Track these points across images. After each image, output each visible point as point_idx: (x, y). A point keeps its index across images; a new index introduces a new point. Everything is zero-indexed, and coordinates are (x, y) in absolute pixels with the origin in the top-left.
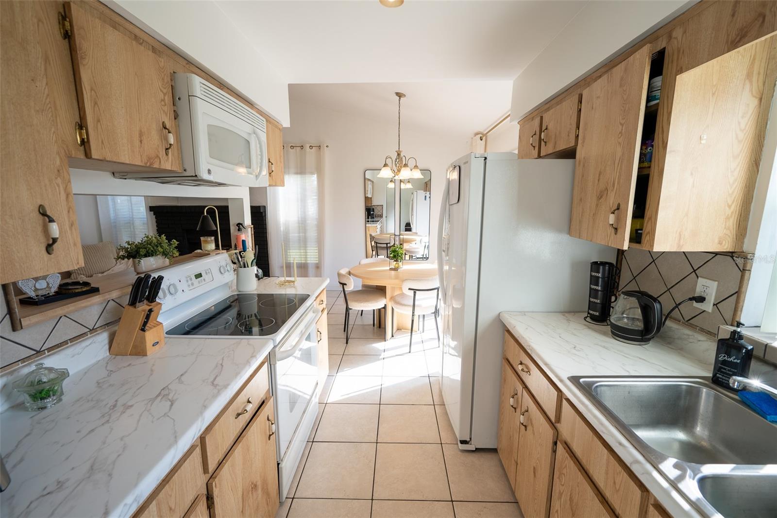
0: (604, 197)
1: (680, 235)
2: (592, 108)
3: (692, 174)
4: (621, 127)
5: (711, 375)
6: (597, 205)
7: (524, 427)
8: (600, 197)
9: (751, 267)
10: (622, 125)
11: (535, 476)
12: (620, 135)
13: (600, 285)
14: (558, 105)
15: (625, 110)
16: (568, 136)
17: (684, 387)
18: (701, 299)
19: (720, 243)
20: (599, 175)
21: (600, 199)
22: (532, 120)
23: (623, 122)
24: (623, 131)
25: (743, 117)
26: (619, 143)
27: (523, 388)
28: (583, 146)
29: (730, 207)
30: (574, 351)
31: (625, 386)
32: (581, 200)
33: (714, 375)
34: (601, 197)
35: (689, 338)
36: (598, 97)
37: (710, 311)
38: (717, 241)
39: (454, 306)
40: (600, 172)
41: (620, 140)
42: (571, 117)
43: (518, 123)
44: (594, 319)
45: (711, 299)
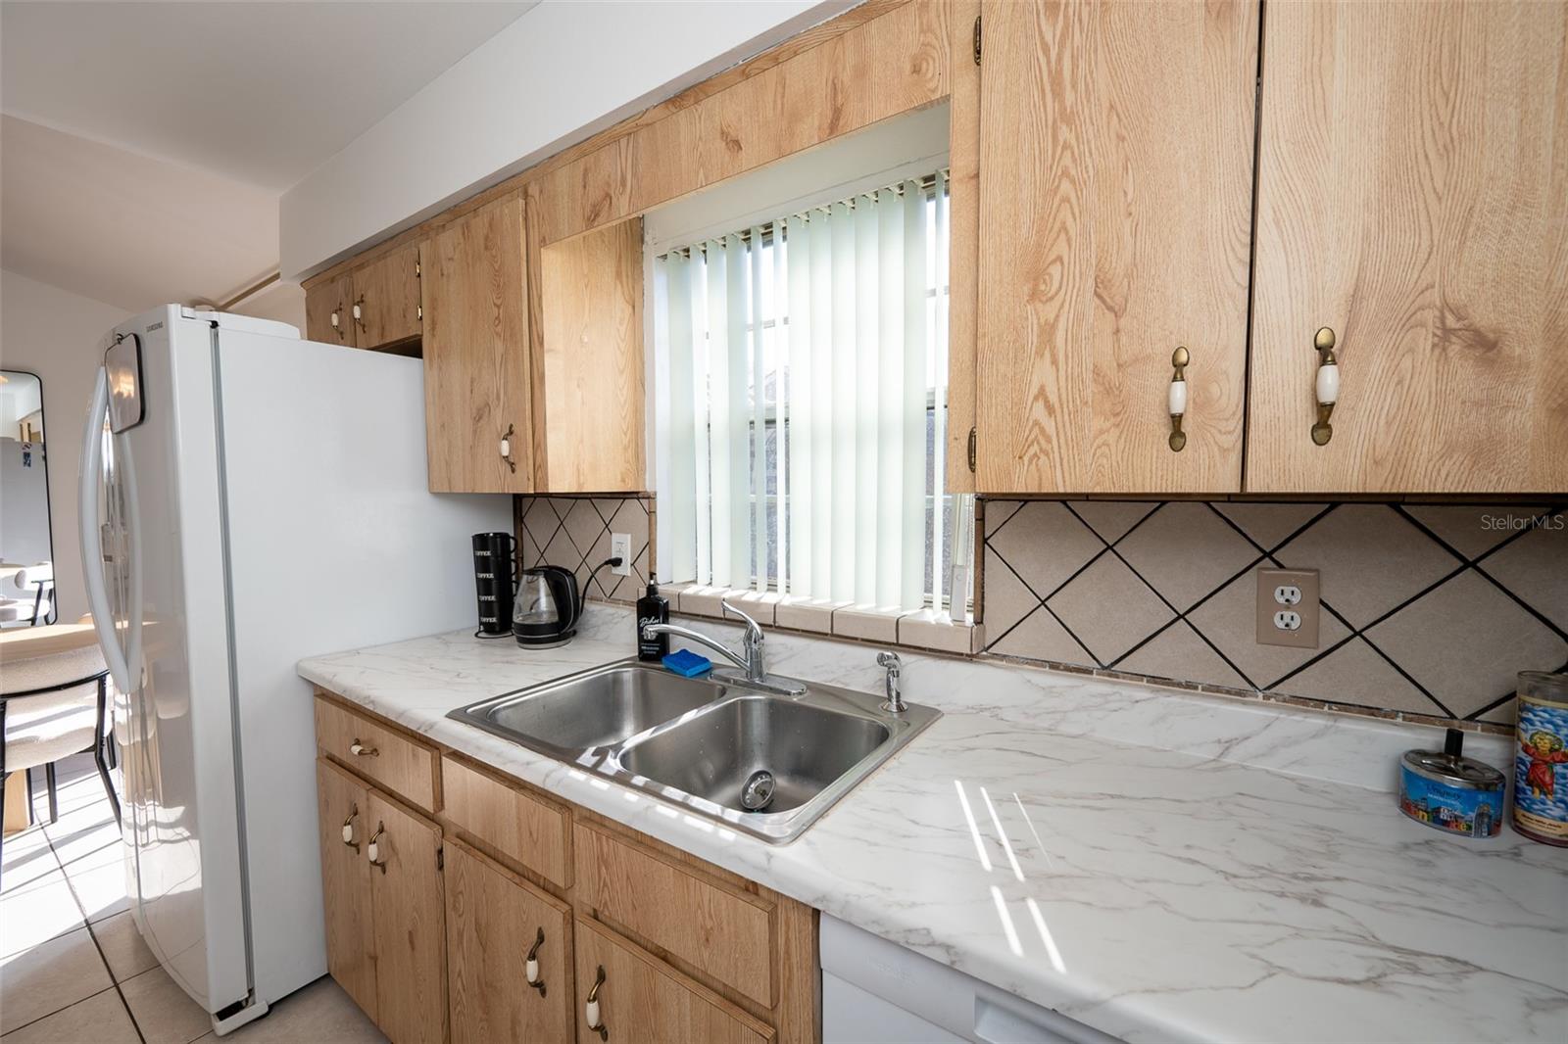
0: (485, 418)
1: (578, 470)
2: (442, 275)
3: (578, 386)
4: (496, 310)
5: (637, 654)
6: (475, 432)
7: (379, 869)
8: (478, 418)
9: (656, 508)
10: (498, 307)
11: (413, 948)
12: (497, 322)
13: (492, 570)
14: (379, 261)
15: (499, 286)
16: (404, 316)
17: (610, 676)
18: (617, 562)
19: (623, 481)
20: (472, 382)
21: (478, 421)
22: (332, 281)
23: (498, 302)
24: (501, 316)
25: (621, 324)
26: (497, 334)
27: (368, 790)
28: (433, 335)
29: (625, 434)
30: (458, 680)
31: (537, 699)
32: (443, 426)
33: (641, 651)
34: (480, 418)
35: (614, 619)
36: (451, 259)
37: (629, 574)
38: (619, 478)
39: (161, 716)
40: (472, 378)
41: (499, 329)
42: (405, 285)
43: (301, 284)
44: (489, 629)
45: (627, 560)
